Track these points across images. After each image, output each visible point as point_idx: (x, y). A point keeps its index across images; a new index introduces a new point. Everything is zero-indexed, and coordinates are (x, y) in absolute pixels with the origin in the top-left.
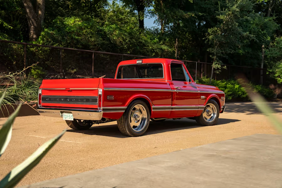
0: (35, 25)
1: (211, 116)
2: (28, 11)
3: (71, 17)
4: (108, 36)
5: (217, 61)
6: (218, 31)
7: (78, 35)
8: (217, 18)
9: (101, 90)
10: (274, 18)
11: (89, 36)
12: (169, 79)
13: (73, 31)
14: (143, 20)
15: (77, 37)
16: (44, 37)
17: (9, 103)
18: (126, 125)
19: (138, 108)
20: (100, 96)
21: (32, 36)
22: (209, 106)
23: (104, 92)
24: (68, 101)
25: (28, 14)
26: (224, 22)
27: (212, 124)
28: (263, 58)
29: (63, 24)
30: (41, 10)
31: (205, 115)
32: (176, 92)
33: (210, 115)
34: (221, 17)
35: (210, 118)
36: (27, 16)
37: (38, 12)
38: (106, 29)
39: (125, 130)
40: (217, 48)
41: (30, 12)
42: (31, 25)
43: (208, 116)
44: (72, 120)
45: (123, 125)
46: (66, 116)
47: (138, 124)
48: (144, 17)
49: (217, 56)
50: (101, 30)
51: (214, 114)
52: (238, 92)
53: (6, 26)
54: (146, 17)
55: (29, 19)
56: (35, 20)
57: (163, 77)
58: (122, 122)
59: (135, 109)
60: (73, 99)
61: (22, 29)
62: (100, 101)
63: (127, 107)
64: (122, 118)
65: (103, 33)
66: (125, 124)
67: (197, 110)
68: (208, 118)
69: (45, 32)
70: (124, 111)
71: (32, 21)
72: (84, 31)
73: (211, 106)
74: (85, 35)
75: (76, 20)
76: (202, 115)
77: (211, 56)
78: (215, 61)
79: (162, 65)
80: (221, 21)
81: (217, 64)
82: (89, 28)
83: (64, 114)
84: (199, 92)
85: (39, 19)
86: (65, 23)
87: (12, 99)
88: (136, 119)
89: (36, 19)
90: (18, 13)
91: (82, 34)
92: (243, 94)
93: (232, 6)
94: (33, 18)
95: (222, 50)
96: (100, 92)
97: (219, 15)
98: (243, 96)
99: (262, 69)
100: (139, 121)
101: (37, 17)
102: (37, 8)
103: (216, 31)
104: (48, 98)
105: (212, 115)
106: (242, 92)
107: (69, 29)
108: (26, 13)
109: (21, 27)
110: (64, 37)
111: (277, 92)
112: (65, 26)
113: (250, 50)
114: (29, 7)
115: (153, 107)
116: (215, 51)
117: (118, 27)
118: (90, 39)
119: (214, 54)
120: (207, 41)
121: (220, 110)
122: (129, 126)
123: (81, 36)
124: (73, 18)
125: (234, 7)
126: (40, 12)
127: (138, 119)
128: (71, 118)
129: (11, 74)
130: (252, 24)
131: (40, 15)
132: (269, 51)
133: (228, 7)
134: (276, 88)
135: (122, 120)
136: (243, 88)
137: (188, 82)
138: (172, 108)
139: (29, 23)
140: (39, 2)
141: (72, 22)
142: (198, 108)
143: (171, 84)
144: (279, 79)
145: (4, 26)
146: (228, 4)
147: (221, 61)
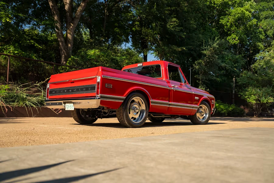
0: (65, 54)
1: (203, 117)
2: (61, 44)
3: (92, 49)
4: (119, 63)
5: (202, 85)
6: (202, 62)
7: (97, 62)
8: (202, 53)
9: (100, 78)
10: (243, 55)
11: (105, 62)
12: (167, 77)
13: (93, 59)
14: (147, 55)
15: (96, 63)
16: (70, 62)
17: (34, 106)
18: (124, 116)
19: (137, 101)
20: (98, 83)
21: (63, 63)
22: (202, 107)
23: (102, 79)
24: (70, 92)
25: (61, 46)
26: (207, 56)
27: (204, 123)
28: (234, 87)
29: (86, 54)
30: (70, 43)
31: (198, 115)
32: (173, 90)
33: (203, 115)
34: (205, 52)
35: (203, 118)
36: (60, 48)
37: (68, 45)
38: (118, 58)
39: (123, 120)
40: (202, 75)
41: (62, 45)
42: (63, 55)
43: (201, 116)
44: (73, 109)
45: (122, 115)
46: (68, 107)
47: (137, 117)
48: (147, 53)
49: (202, 82)
50: (114, 59)
51: (206, 114)
52: (219, 108)
53: (37, 46)
54: (149, 53)
55: (62, 50)
56: (65, 51)
57: (161, 76)
58: (121, 112)
59: (133, 101)
60: (75, 89)
61: (55, 57)
62: (98, 88)
63: (125, 97)
64: (121, 109)
65: (115, 61)
66: (124, 114)
67: (192, 108)
68: (201, 118)
69: (72, 58)
70: (122, 101)
71: (63, 51)
72: (101, 59)
73: (203, 108)
74: (102, 61)
75: (96, 51)
76: (196, 114)
77: (197, 81)
78: (200, 85)
79: (160, 66)
80: (205, 55)
81: (202, 87)
82: (105, 56)
83: (67, 104)
84: (193, 93)
85: (69, 50)
86: (87, 53)
87: (37, 103)
88: (135, 111)
89: (66, 49)
90: (54, 46)
91: (99, 60)
92: (222, 111)
93: (213, 44)
94: (64, 49)
95: (206, 77)
96: (99, 79)
97: (203, 50)
98: (222, 112)
99: (234, 94)
100: (137, 113)
101: (67, 49)
102: (67, 42)
103: (201, 62)
104: (54, 91)
105: (204, 115)
106: (221, 109)
107: (90, 57)
108: (59, 45)
109: (55, 55)
110: (86, 63)
111: (246, 111)
112: (88, 55)
113: (226, 78)
114: (61, 41)
115: (151, 100)
116: (200, 77)
117: (127, 58)
118: (105, 64)
119: (200, 79)
120: (194, 70)
121: (211, 112)
122: (127, 117)
123: (98, 62)
124: (94, 50)
125: (215, 45)
126: (69, 45)
127: (137, 111)
128: (73, 107)
129: (38, 83)
130: (226, 59)
131: (69, 47)
132: (240, 79)
133: (210, 45)
134: (245, 109)
135: (121, 111)
136: (222, 106)
137: (183, 83)
138: (169, 105)
139: (61, 52)
140: (69, 38)
141: (92, 53)
142: (193, 107)
143: (168, 82)
144: (249, 99)
145: (35, 46)
146: (210, 42)
147: (205, 85)
